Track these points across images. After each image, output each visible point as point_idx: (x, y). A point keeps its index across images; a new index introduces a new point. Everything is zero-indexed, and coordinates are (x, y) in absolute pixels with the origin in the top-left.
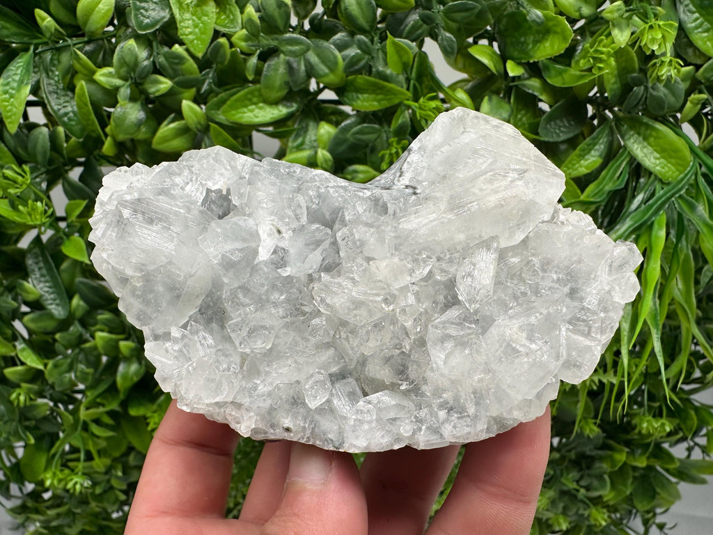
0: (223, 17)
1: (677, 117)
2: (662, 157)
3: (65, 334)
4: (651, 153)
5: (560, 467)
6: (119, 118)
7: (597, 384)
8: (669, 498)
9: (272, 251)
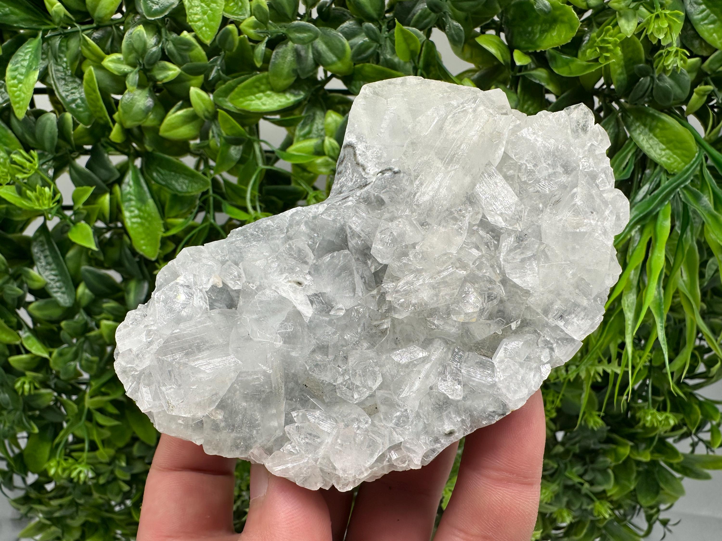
0: (232, 4)
1: (683, 110)
2: (668, 148)
3: (70, 322)
4: (658, 144)
5: (564, 461)
6: (126, 104)
7: (602, 374)
8: (672, 493)
9: (309, 302)
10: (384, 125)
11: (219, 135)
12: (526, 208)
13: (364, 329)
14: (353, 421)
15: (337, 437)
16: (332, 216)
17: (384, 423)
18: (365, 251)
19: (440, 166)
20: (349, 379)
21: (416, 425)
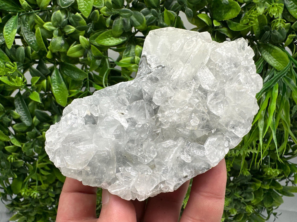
0: (97, 1)
1: (283, 44)
2: (277, 61)
3: (30, 132)
4: (273, 59)
5: (234, 189)
6: (53, 43)
7: (249, 153)
8: (278, 202)
9: (126, 122)
10: (158, 48)
11: (92, 55)
12: (218, 82)
13: (150, 133)
14: (145, 171)
15: (138, 178)
16: (136, 86)
17: (158, 172)
18: (150, 100)
19: (182, 64)
20: (143, 154)
21: (171, 173)
